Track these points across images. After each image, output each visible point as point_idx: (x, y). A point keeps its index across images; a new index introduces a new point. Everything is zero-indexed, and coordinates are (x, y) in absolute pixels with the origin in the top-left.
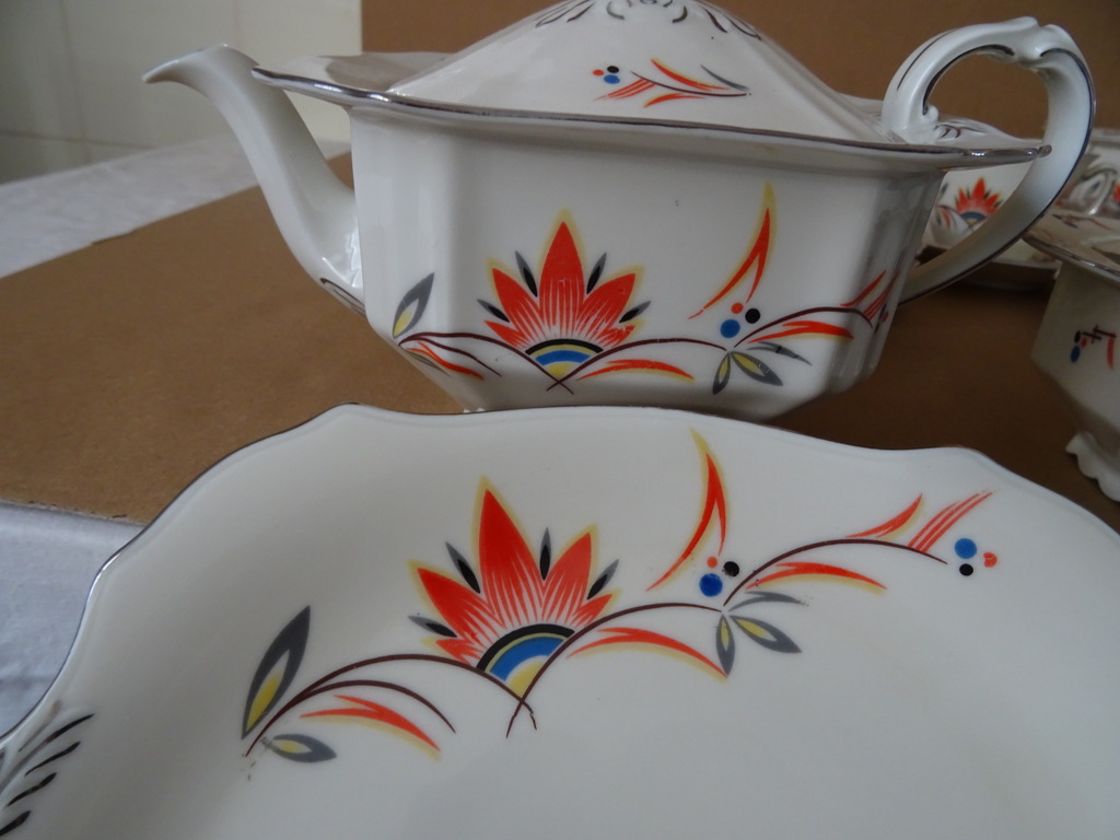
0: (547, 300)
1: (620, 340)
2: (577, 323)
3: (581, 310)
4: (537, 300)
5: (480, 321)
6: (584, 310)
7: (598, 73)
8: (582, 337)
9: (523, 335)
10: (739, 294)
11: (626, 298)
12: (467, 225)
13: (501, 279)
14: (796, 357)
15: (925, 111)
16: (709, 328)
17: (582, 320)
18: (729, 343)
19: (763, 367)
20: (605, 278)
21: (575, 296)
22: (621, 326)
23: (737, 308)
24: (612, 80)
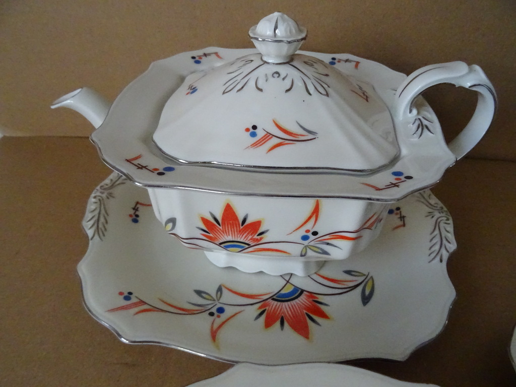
0: (225, 228)
1: (258, 242)
2: (239, 236)
3: (240, 231)
4: (221, 228)
5: (199, 234)
6: (241, 232)
7: (247, 130)
8: (242, 240)
9: (216, 238)
10: (309, 226)
11: (258, 229)
13: (205, 221)
14: (336, 246)
16: (298, 236)
17: (241, 234)
18: (306, 243)
19: (321, 249)
20: (248, 221)
21: (237, 227)
22: (259, 237)
23: (308, 231)
24: (253, 135)
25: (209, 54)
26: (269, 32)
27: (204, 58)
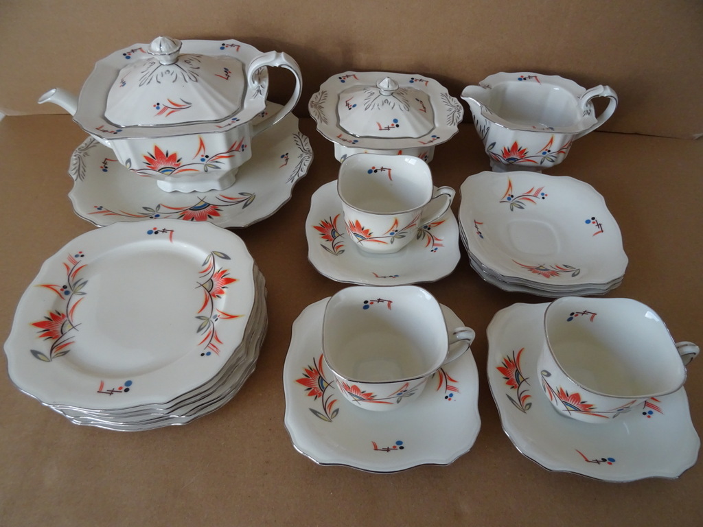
0: (159, 160)
1: (179, 166)
2: (167, 164)
4: (156, 160)
5: (145, 166)
6: (167, 161)
7: (155, 106)
8: (170, 166)
9: (156, 167)
10: (202, 152)
11: (176, 158)
12: (134, 149)
13: (146, 158)
14: (221, 163)
15: (254, 83)
16: (198, 159)
18: (204, 162)
19: (215, 166)
20: (169, 155)
21: (165, 158)
22: (177, 163)
23: (202, 156)
24: (158, 108)
25: (136, 50)
26: (158, 49)
27: (132, 53)
